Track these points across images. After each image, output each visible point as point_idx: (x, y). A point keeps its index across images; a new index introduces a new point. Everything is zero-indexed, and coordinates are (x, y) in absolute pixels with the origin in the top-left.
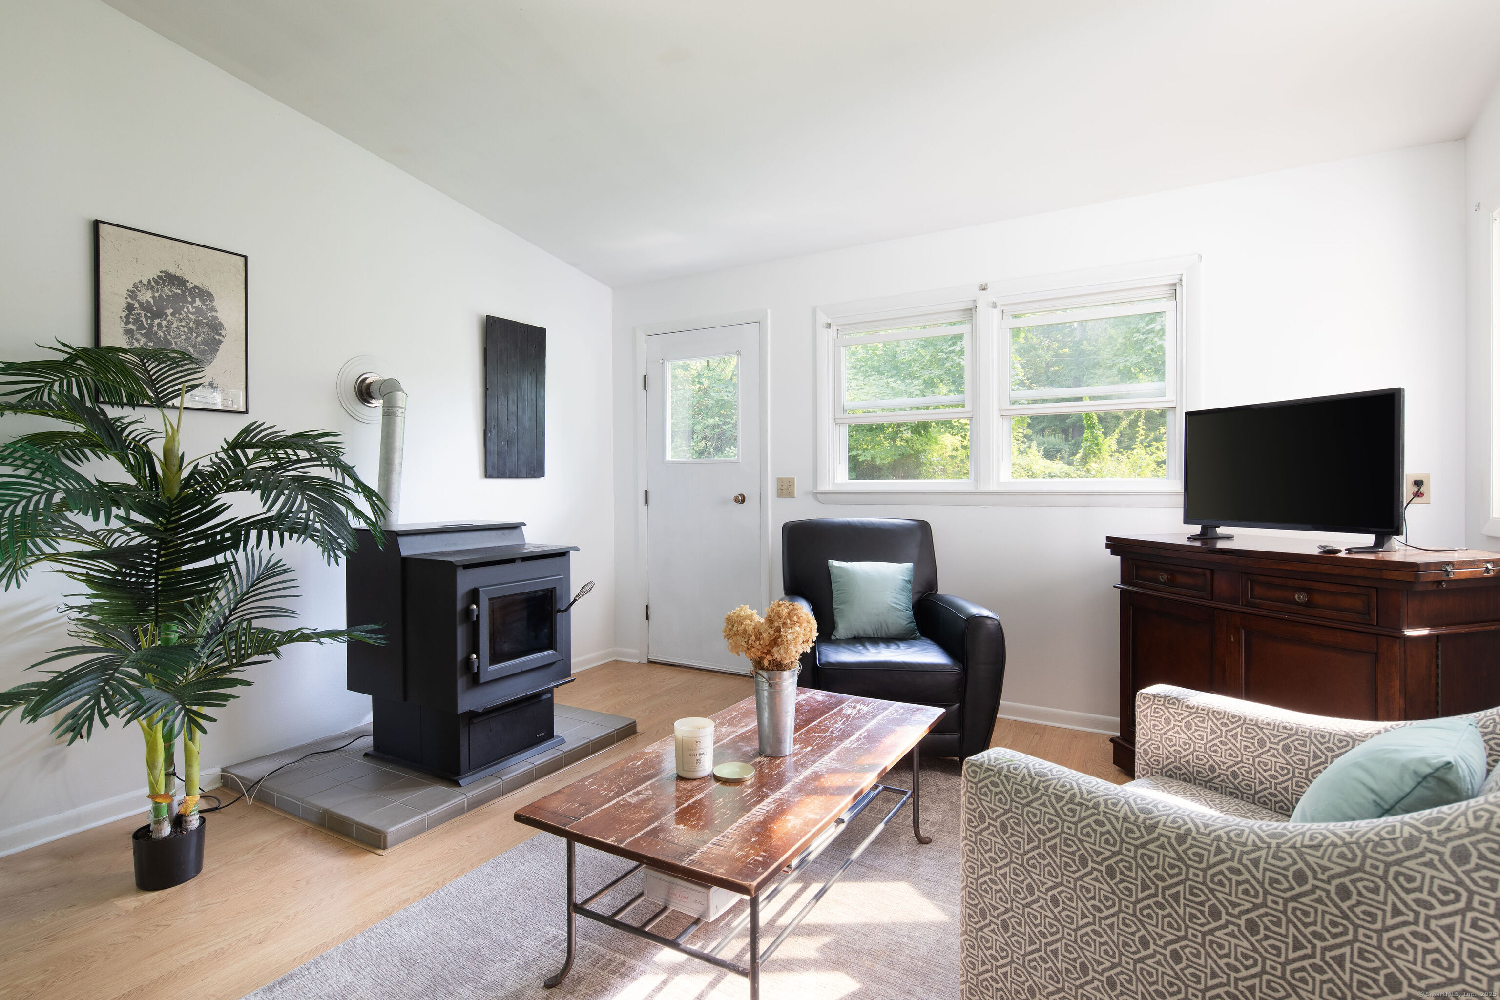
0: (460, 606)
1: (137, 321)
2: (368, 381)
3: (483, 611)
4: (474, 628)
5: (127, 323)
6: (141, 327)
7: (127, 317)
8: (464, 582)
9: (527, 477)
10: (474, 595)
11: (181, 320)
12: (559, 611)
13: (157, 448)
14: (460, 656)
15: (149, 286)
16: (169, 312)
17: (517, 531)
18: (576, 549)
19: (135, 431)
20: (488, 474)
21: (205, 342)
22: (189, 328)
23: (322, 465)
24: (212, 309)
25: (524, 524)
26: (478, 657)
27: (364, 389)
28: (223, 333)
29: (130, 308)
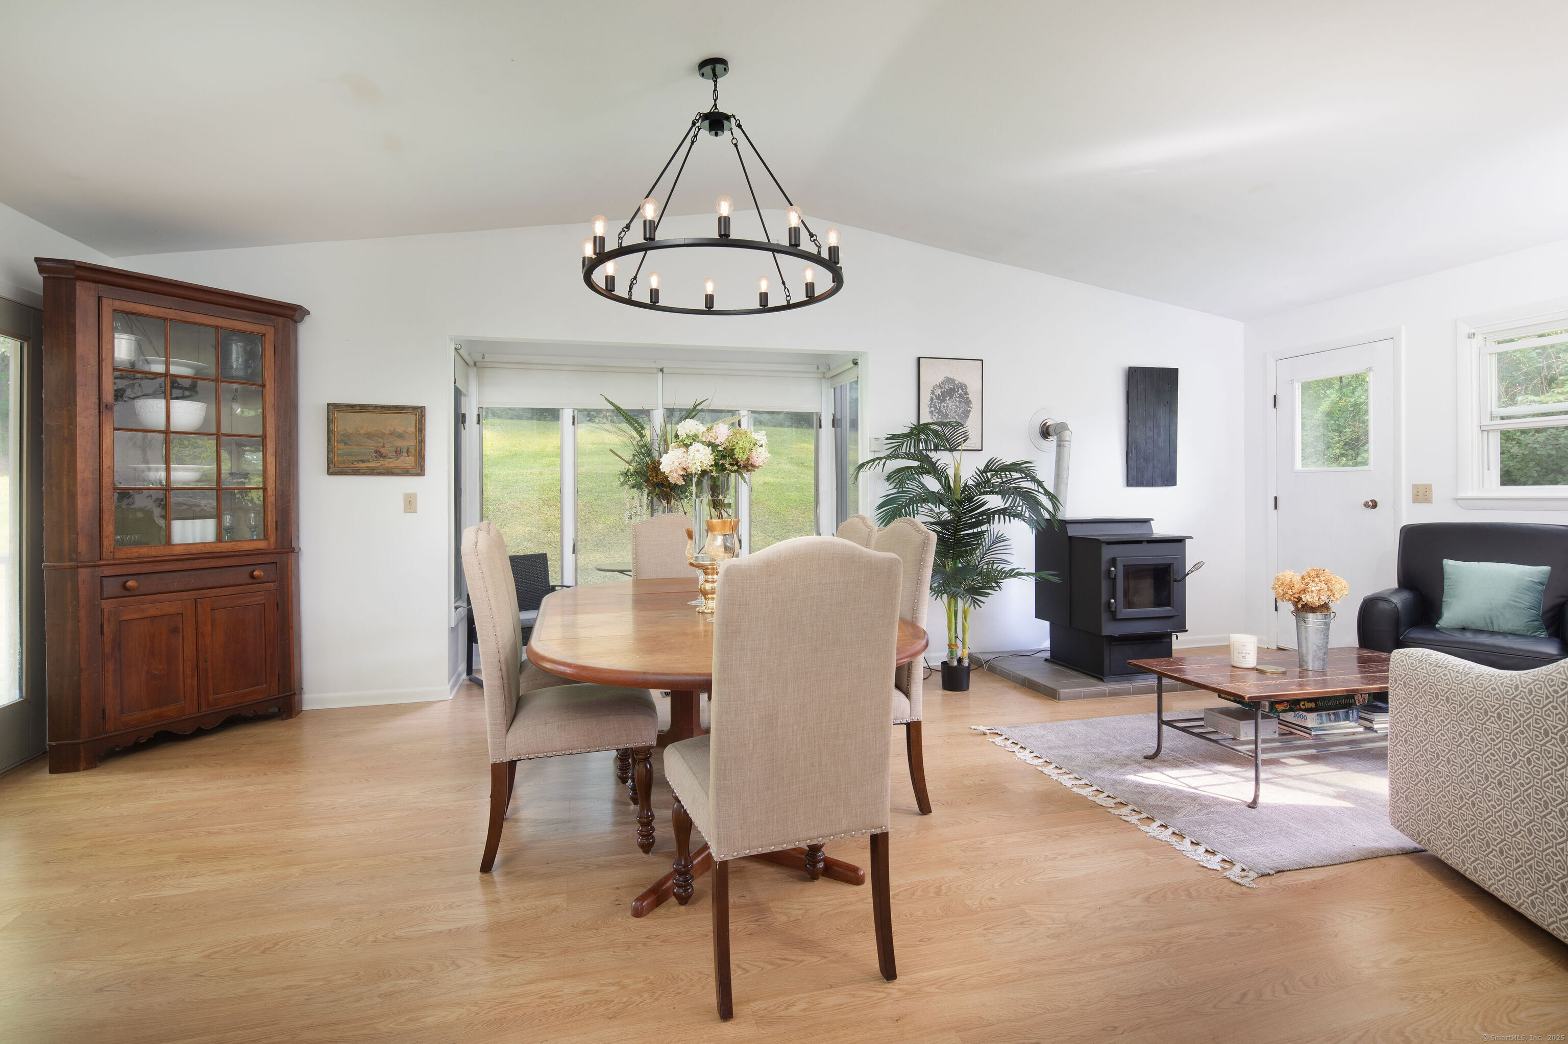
0: (1104, 568)
1: (935, 405)
2: (1047, 424)
3: (1118, 572)
4: (1114, 580)
5: (930, 407)
6: (936, 409)
7: (931, 404)
8: (1107, 553)
9: (1161, 486)
10: (1113, 562)
11: (952, 402)
12: (1175, 581)
13: (951, 473)
14: (1104, 599)
15: (940, 387)
16: (948, 398)
17: (1147, 524)
18: (1191, 537)
19: (940, 464)
20: (1129, 484)
21: (963, 413)
22: (956, 406)
23: (1028, 481)
24: (966, 394)
25: (1153, 520)
26: (1115, 601)
27: (1044, 429)
28: (971, 406)
29: (932, 399)
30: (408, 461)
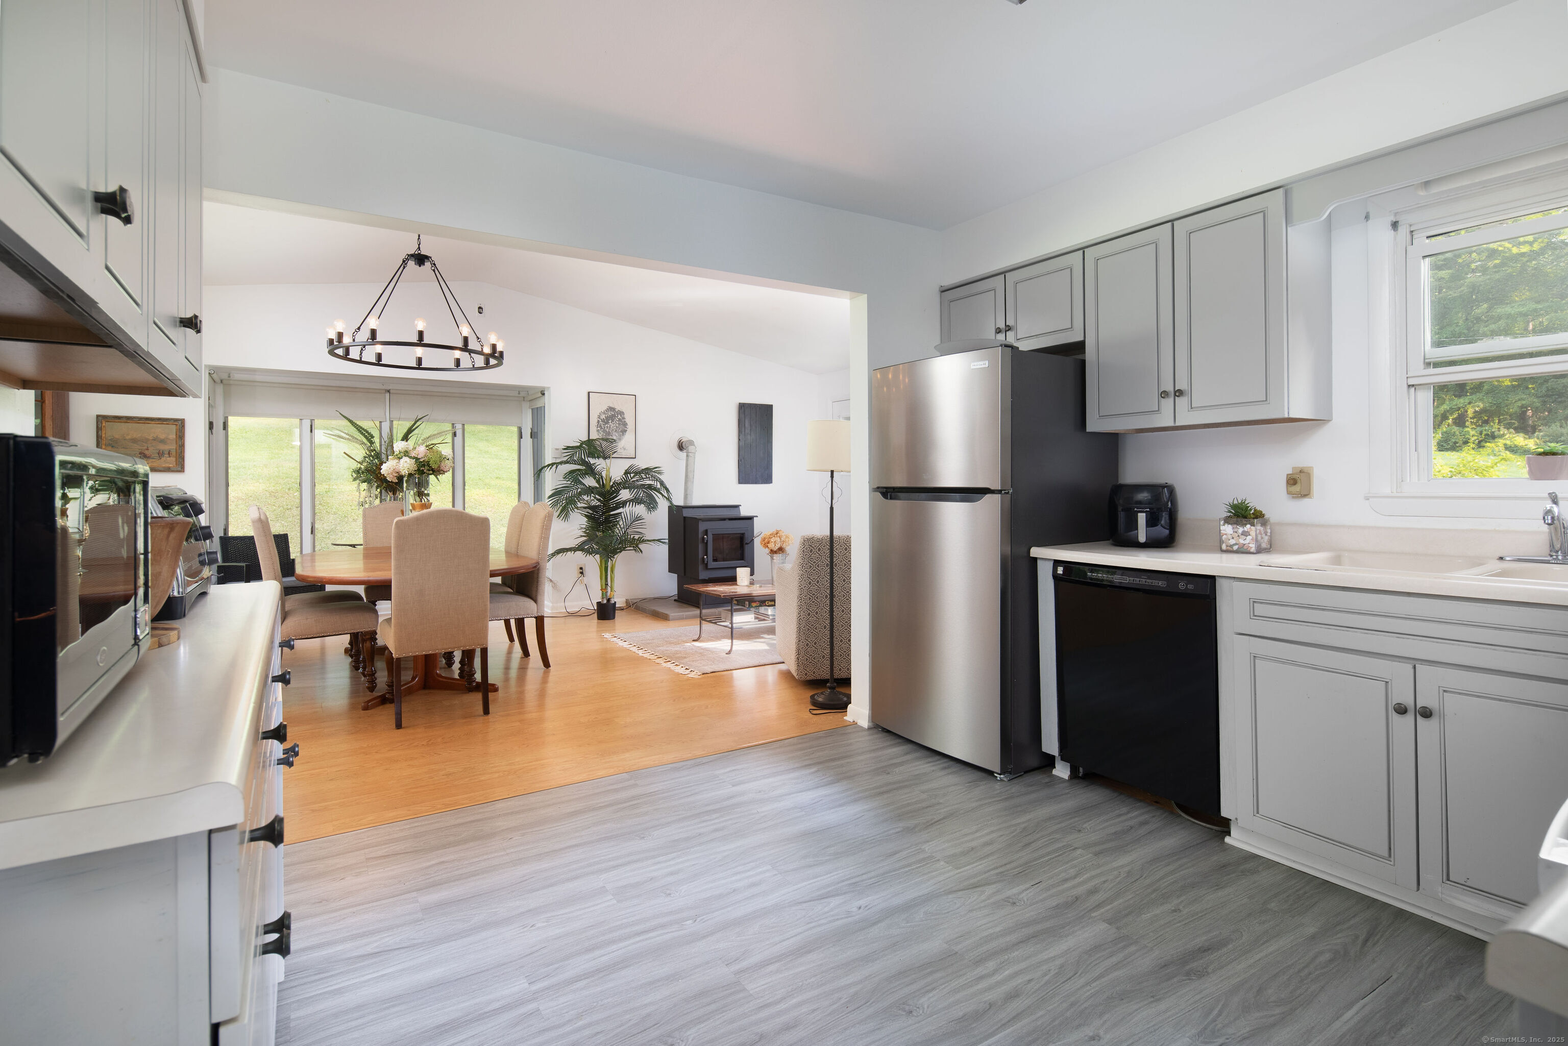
0: (700, 536)
1: (600, 426)
2: (682, 441)
3: (710, 538)
4: (706, 545)
5: (597, 428)
6: (602, 428)
7: (598, 425)
8: (702, 527)
9: (762, 484)
10: (706, 532)
11: (614, 424)
12: (747, 544)
13: (604, 474)
14: (700, 556)
15: (604, 413)
16: (610, 421)
17: (737, 509)
18: (757, 516)
19: (598, 468)
20: (740, 482)
21: (622, 431)
22: (617, 427)
23: (650, 480)
24: (624, 418)
25: (741, 506)
26: (707, 557)
27: (680, 445)
28: (627, 427)
29: (598, 422)
30: (171, 461)
